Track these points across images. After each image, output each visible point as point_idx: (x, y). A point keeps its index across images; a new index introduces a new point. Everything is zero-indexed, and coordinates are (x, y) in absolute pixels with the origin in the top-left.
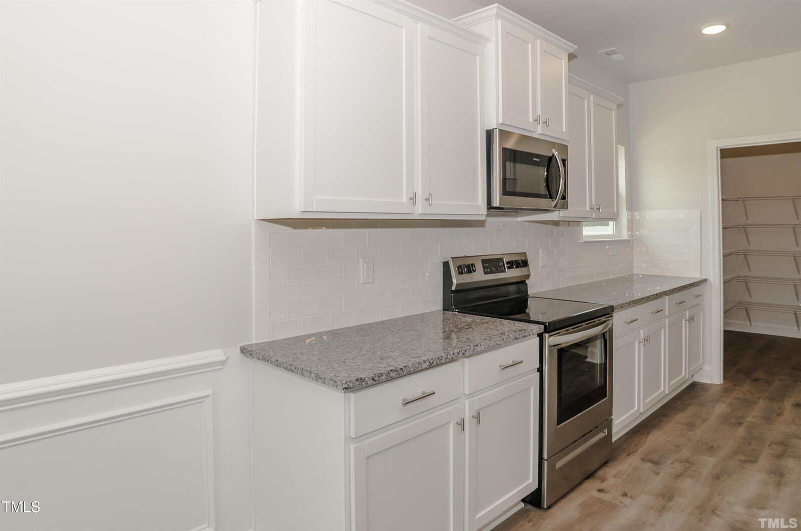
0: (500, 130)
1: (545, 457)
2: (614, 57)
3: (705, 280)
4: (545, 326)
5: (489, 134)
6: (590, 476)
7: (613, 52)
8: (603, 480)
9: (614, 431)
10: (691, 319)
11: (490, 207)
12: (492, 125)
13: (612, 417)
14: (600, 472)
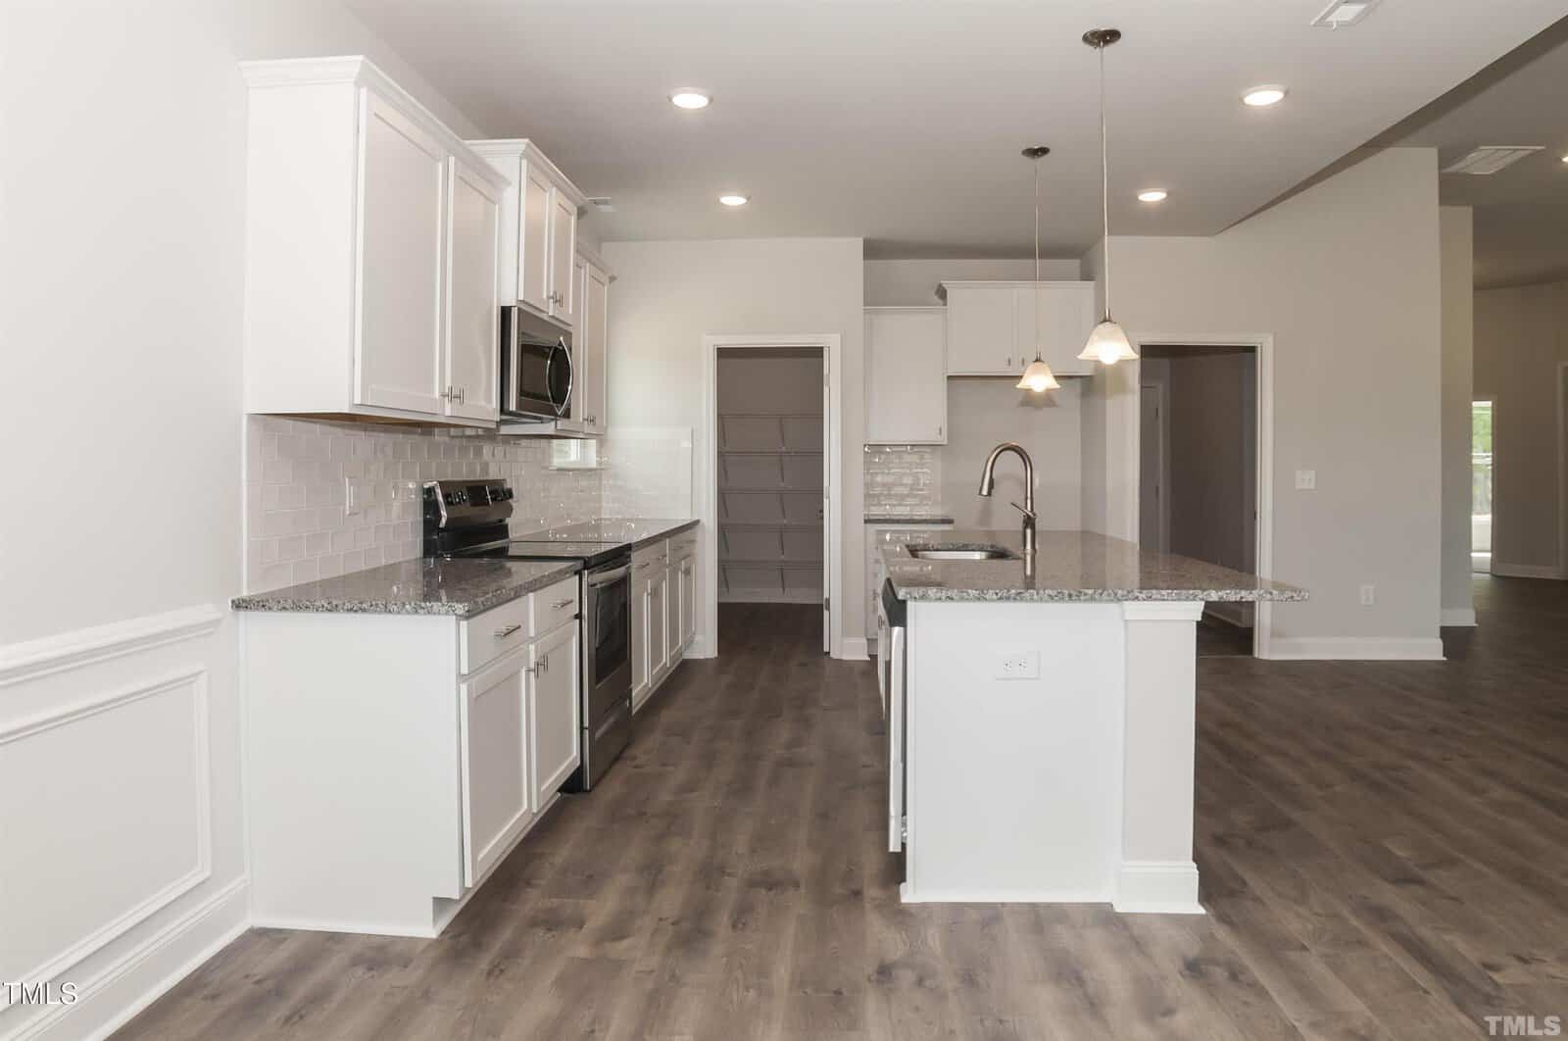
0: (519, 309)
1: (586, 724)
2: (602, 208)
3: (697, 522)
4: (585, 562)
5: (505, 312)
6: (617, 759)
7: (606, 203)
8: (634, 758)
9: (633, 704)
10: (687, 572)
11: (503, 411)
12: (509, 300)
13: (633, 685)
14: (628, 753)
